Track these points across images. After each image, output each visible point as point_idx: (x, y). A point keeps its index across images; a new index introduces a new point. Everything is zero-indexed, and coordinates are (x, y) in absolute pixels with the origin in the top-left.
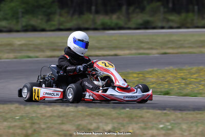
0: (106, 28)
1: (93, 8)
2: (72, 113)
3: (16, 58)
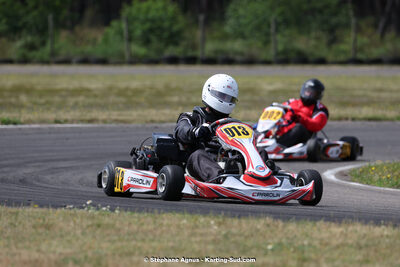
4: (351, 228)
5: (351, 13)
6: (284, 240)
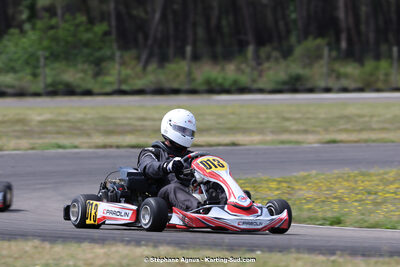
0: (213, 89)
1: (189, 49)
3: (33, 149)
4: (114, 249)
5: (115, 46)
6: (51, 262)
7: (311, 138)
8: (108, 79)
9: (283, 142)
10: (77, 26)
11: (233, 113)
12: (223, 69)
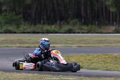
0: (48, 32)
1: (42, 21)
2: (31, 77)
5: (22, 21)
7: (74, 45)
8: (21, 29)
9: (67, 46)
10: (13, 15)
11: (54, 39)
12: (51, 27)
